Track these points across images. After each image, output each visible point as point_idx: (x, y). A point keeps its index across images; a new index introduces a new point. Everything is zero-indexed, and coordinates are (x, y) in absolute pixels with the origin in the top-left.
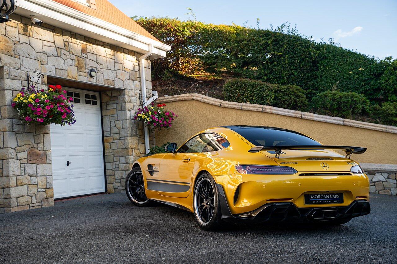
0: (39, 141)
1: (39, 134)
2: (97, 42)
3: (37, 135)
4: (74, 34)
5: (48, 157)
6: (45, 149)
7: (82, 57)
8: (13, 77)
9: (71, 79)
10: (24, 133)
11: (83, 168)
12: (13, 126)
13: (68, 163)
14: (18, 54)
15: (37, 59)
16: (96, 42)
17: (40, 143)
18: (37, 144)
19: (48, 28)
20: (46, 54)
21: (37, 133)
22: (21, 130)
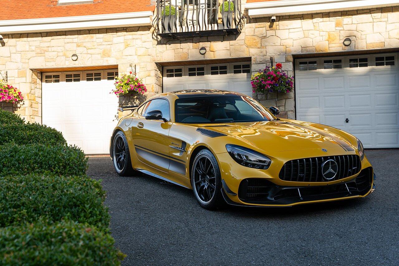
0: (279, 105)
1: (281, 100)
2: (359, 12)
3: (278, 100)
4: (328, 13)
5: (288, 116)
6: (286, 110)
7: (336, 31)
8: (259, 62)
9: (320, 52)
10: (267, 99)
11: (368, 125)
12: (257, 96)
13: (347, 121)
14: (264, 45)
15: (283, 45)
16: (357, 12)
17: (281, 106)
18: (279, 107)
19: (297, 18)
20: (292, 39)
21: (278, 99)
22: (264, 98)
